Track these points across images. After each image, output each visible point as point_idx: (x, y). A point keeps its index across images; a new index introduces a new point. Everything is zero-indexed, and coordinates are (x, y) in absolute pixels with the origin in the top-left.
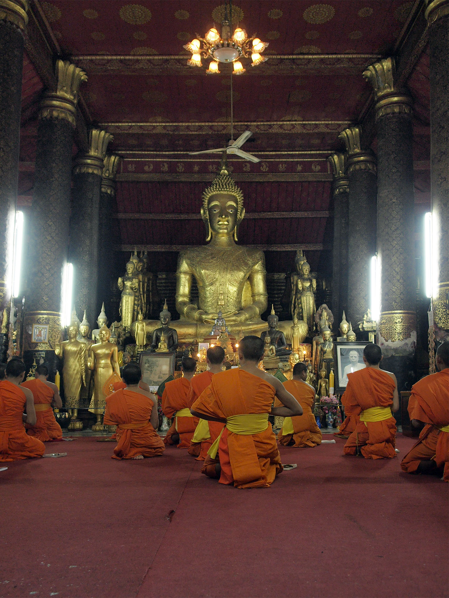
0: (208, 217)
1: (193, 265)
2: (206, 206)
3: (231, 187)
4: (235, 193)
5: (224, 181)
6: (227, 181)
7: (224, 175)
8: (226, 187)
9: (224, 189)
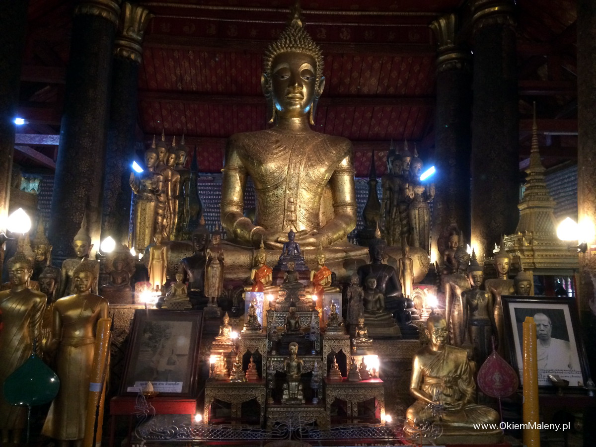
0: (271, 89)
1: (249, 157)
2: (269, 71)
3: (307, 44)
4: (313, 52)
5: (297, 34)
6: (301, 35)
7: (297, 27)
8: (300, 42)
9: (297, 45)
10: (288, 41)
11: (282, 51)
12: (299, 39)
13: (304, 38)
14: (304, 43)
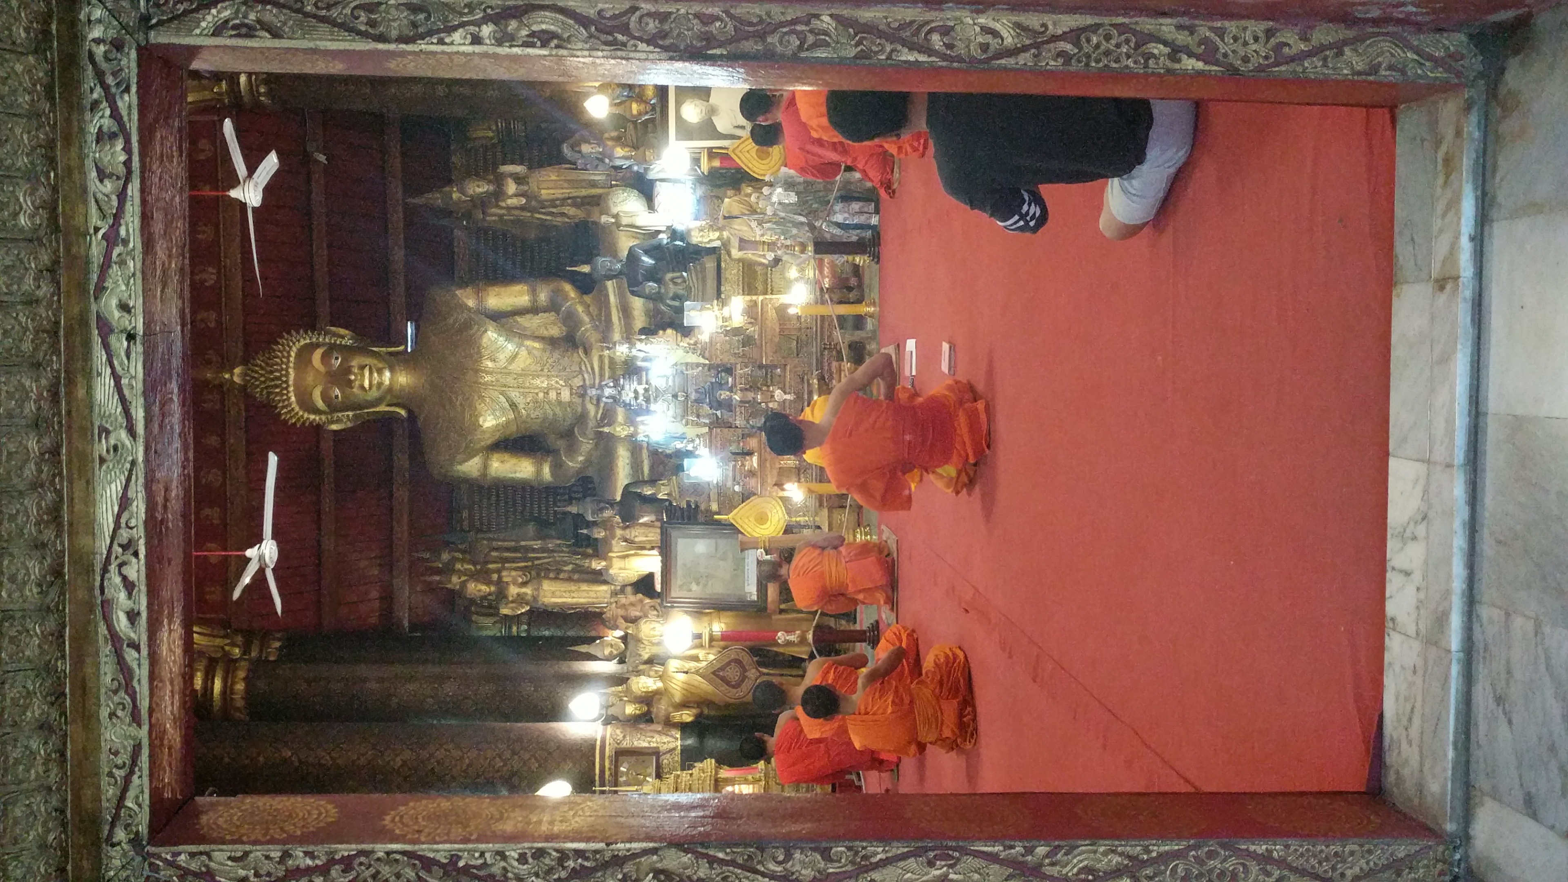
0: (351, 414)
1: (467, 447)
2: (323, 417)
3: (278, 360)
4: (291, 349)
5: (262, 375)
6: (262, 368)
7: (246, 375)
8: (277, 371)
9: (282, 375)
10: (277, 390)
11: (293, 399)
12: (271, 372)
13: (267, 364)
14: (277, 364)
